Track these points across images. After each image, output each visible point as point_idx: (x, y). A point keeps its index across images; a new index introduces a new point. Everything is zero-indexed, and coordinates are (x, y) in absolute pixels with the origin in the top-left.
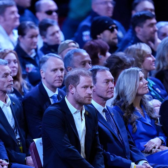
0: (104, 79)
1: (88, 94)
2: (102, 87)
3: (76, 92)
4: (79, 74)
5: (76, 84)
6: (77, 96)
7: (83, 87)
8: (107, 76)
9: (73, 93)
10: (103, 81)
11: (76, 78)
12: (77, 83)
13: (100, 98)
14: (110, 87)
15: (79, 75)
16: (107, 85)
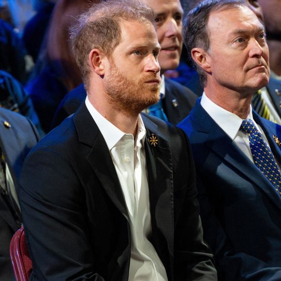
0: (231, 31)
1: (149, 71)
2: (228, 56)
3: (111, 68)
4: (115, 15)
5: (110, 46)
6: (117, 79)
7: (131, 53)
8: (241, 22)
9: (102, 73)
10: (227, 38)
11: (108, 28)
12: (114, 42)
13: (230, 90)
14: (251, 53)
15: (115, 19)
16: (240, 48)
